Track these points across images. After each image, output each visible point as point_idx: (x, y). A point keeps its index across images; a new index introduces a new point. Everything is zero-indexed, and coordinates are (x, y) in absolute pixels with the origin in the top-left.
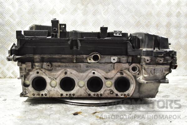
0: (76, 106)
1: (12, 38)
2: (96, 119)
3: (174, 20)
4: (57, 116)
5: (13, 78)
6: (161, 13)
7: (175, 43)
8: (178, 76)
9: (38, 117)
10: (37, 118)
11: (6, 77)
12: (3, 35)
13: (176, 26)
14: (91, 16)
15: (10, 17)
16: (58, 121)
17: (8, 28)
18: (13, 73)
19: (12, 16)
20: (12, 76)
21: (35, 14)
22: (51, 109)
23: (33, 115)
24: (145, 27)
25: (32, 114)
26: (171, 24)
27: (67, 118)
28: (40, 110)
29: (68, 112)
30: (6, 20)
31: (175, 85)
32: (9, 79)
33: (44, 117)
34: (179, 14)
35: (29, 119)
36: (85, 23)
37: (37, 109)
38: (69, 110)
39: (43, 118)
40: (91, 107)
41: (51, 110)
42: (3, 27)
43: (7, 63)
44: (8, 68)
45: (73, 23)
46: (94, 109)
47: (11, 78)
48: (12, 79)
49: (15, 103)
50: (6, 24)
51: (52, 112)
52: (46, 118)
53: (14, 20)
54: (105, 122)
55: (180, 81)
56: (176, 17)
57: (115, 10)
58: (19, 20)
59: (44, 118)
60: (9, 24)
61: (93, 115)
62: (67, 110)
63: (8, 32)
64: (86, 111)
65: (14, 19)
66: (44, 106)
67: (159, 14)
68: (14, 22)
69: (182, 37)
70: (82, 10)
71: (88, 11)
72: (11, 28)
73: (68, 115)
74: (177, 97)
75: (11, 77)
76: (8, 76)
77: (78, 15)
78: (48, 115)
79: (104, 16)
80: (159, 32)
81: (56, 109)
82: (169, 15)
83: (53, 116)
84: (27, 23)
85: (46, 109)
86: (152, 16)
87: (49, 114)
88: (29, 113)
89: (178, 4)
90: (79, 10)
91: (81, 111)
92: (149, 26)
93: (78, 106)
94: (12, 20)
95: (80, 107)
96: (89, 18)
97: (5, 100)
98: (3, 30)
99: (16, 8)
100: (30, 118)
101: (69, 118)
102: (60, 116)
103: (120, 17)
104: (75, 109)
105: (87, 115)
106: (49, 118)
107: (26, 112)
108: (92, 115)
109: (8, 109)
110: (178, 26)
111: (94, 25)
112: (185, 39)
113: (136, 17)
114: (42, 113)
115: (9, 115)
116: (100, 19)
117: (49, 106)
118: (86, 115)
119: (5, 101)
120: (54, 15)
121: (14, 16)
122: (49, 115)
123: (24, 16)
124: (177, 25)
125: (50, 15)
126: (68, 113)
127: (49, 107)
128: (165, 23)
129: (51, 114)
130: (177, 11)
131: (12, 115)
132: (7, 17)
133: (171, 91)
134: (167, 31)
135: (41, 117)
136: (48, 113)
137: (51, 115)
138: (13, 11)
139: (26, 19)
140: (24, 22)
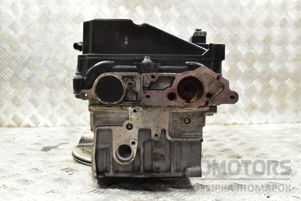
1: (12, 62)
3: (276, 32)
4: (79, 187)
5: (14, 127)
6: (256, 21)
7: (279, 70)
8: (283, 122)
11: (3, 125)
13: (280, 42)
15: (9, 27)
16: (79, 197)
17: (7, 46)
18: (13, 119)
20: (12, 123)
21: (50, 23)
24: (229, 43)
26: (272, 39)
30: (2, 32)
31: (278, 137)
32: (7, 129)
34: (284, 23)
43: (4, 104)
44: (6, 110)
48: (12, 129)
53: (16, 32)
54: (158, 198)
55: (287, 132)
56: (279, 28)
57: (180, 15)
58: (24, 33)
60: (8, 40)
63: (6, 53)
66: (59, 172)
67: (251, 23)
68: (17, 36)
69: (290, 59)
72: (10, 46)
74: (280, 156)
75: (10, 126)
76: (5, 124)
80: (252, 51)
82: (268, 24)
84: (37, 38)
86: (240, 26)
89: (283, 7)
92: (236, 41)
94: (12, 33)
99: (18, 13)
110: (283, 42)
112: (294, 63)
113: (215, 28)
121: (16, 27)
123: (32, 26)
124: (282, 40)
125: (75, 25)
128: (262, 37)
130: (282, 18)
131: (4, 186)
132: (5, 28)
134: (264, 50)
138: (14, 18)
139: (36, 30)
140: (32, 35)
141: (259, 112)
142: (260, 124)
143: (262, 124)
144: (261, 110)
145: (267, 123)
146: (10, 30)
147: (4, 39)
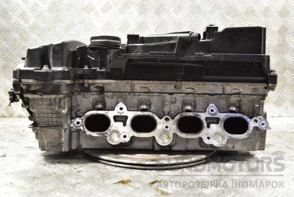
0: (123, 169)
1: (22, 52)
2: (156, 195)
4: (88, 187)
5: (25, 117)
6: (271, 11)
9: (55, 189)
10: (52, 190)
11: (13, 116)
12: (8, 47)
14: (152, 15)
15: (19, 16)
17: (17, 36)
19: (22, 16)
21: (60, 12)
22: (78, 173)
23: (46, 185)
25: (44, 183)
26: (287, 29)
27: (104, 191)
28: (60, 175)
29: (107, 179)
30: (12, 22)
32: (18, 119)
33: (64, 188)
35: (38, 192)
36: (143, 27)
37: (55, 173)
38: (110, 176)
39: (63, 191)
40: (148, 171)
41: (78, 175)
42: (8, 33)
45: (122, 27)
46: (153, 175)
47: (22, 117)
49: (20, 162)
50: (13, 30)
51: (80, 181)
52: (68, 191)
53: (26, 22)
57: (192, 5)
58: (34, 22)
59: (65, 190)
60: (18, 29)
61: (150, 186)
62: (105, 177)
63: (16, 42)
64: (139, 180)
65: (26, 20)
66: (67, 168)
67: (266, 12)
68: (26, 26)
70: (137, 5)
71: (148, 7)
72: (20, 35)
73: (106, 186)
75: (20, 116)
76: (15, 115)
77: (131, 13)
78: (72, 185)
79: (174, 15)
81: (88, 174)
82: (284, 14)
83: (81, 188)
84: (47, 28)
85: (70, 174)
86: (254, 16)
87: (74, 183)
88: (39, 181)
90: (132, 6)
91: (129, 179)
93: (125, 169)
94: (22, 22)
95: (129, 170)
96: (148, 19)
97: (5, 156)
98: (8, 38)
100: (40, 190)
101: (108, 192)
102: (93, 187)
103: (201, 17)
104: (120, 174)
105: (140, 187)
106: (73, 191)
107: (35, 180)
108: (148, 187)
109: (6, 173)
111: (157, 30)
113: (228, 17)
114: (62, 181)
115: (6, 184)
116: (168, 21)
117: (76, 168)
118: (137, 185)
119: (4, 158)
120: (91, 13)
121: (25, 16)
122: (74, 186)
123: (42, 15)
125: (85, 14)
126: (108, 182)
127: (76, 171)
128: (277, 27)
129: (77, 183)
131: (11, 183)
132: (15, 18)
133: (287, 143)
134: (280, 40)
135: (59, 189)
136: (73, 180)
137: (77, 186)
138: (24, 7)
139: (46, 19)
140: (42, 25)
141: (272, 105)
142: (273, 117)
143: (275, 117)
144: (275, 103)
145: (280, 116)
146: (20, 20)
147: (14, 28)
